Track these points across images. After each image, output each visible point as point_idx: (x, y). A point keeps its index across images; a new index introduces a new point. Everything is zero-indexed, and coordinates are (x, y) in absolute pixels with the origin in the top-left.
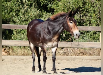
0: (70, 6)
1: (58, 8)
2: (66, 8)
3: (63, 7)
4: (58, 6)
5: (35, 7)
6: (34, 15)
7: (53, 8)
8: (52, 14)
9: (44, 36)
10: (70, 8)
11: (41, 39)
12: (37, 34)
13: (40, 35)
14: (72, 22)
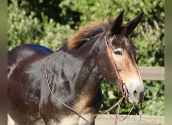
0: (130, 5)
1: (93, 9)
2: (116, 9)
3: (107, 7)
4: (92, 5)
5: (19, 6)
6: (16, 30)
7: (78, 9)
8: (72, 27)
9: (49, 98)
10: (128, 9)
11: (40, 106)
12: (31, 91)
13: (38, 94)
14: (120, 50)
